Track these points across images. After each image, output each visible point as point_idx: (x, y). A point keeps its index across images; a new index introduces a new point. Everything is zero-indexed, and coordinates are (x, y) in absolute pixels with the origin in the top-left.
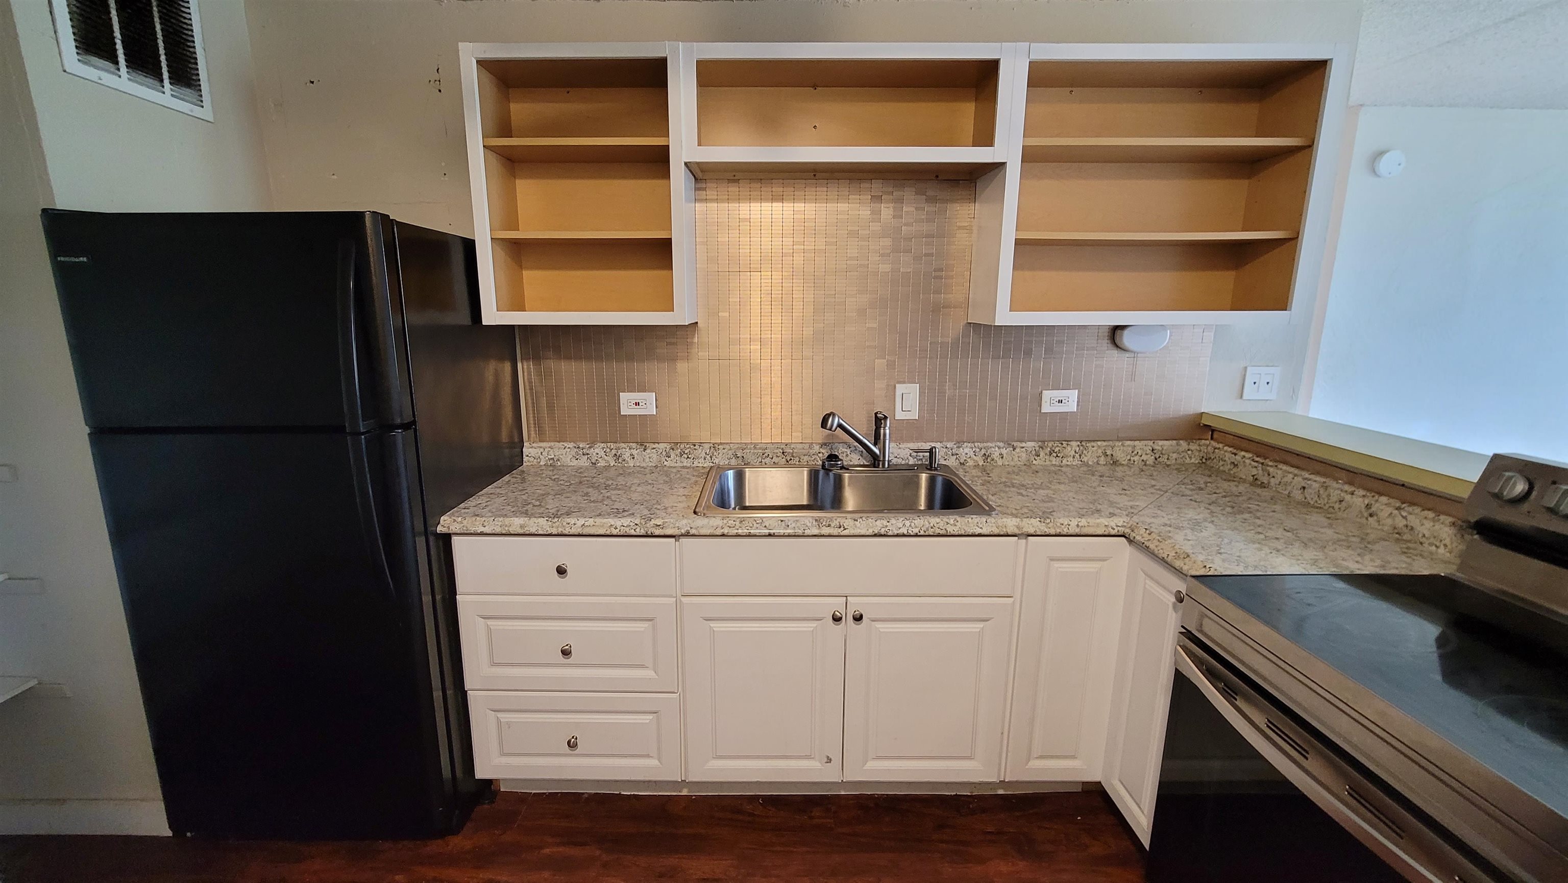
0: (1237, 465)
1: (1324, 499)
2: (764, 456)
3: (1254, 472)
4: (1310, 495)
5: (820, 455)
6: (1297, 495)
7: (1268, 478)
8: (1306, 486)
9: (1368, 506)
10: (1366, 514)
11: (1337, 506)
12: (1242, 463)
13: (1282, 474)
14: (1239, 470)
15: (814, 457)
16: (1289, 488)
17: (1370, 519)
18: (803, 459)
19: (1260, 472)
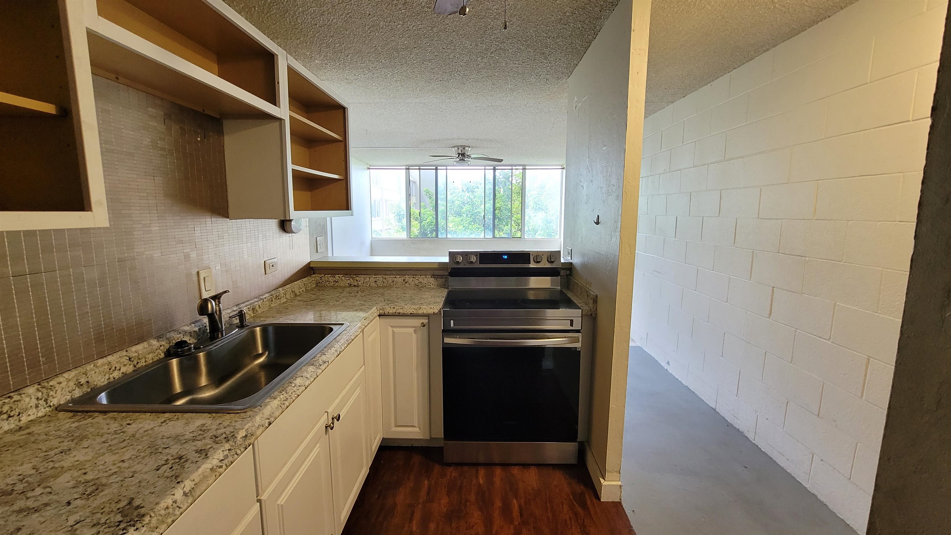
0: (338, 281)
1: (386, 283)
2: (111, 370)
3: (349, 282)
4: (380, 283)
5: (162, 348)
6: (373, 284)
7: (357, 282)
8: (376, 280)
9: (404, 280)
10: (404, 283)
11: (392, 284)
12: (340, 280)
13: (361, 279)
14: (339, 283)
15: (157, 352)
16: (369, 284)
17: (406, 284)
18: (149, 358)
19: (352, 281)
